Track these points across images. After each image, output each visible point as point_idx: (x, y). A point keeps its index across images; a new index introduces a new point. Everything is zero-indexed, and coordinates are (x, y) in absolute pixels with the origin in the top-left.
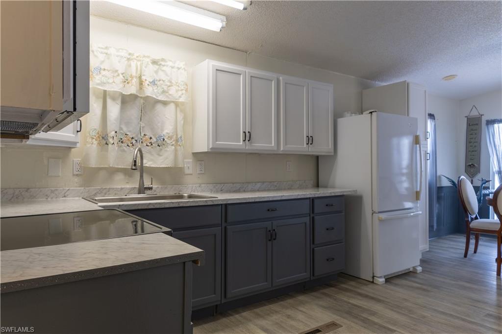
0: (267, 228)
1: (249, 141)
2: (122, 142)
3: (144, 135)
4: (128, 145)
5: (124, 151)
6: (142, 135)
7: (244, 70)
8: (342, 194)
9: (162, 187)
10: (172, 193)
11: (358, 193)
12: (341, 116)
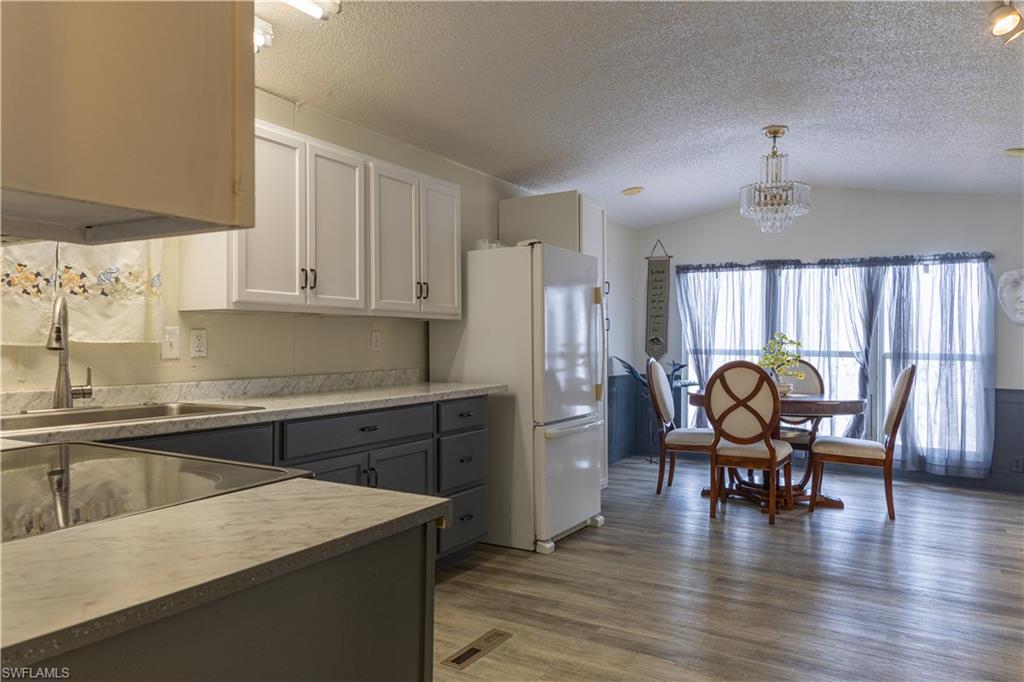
0: (359, 466)
1: (312, 288)
2: (9, 283)
3: (66, 267)
4: (25, 291)
5: (16, 305)
6: (62, 267)
7: (303, 141)
8: (485, 393)
9: (109, 392)
10: (134, 402)
11: (510, 392)
12: (473, 248)
